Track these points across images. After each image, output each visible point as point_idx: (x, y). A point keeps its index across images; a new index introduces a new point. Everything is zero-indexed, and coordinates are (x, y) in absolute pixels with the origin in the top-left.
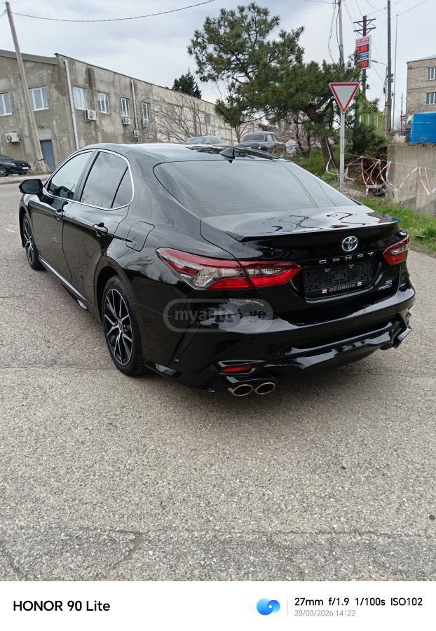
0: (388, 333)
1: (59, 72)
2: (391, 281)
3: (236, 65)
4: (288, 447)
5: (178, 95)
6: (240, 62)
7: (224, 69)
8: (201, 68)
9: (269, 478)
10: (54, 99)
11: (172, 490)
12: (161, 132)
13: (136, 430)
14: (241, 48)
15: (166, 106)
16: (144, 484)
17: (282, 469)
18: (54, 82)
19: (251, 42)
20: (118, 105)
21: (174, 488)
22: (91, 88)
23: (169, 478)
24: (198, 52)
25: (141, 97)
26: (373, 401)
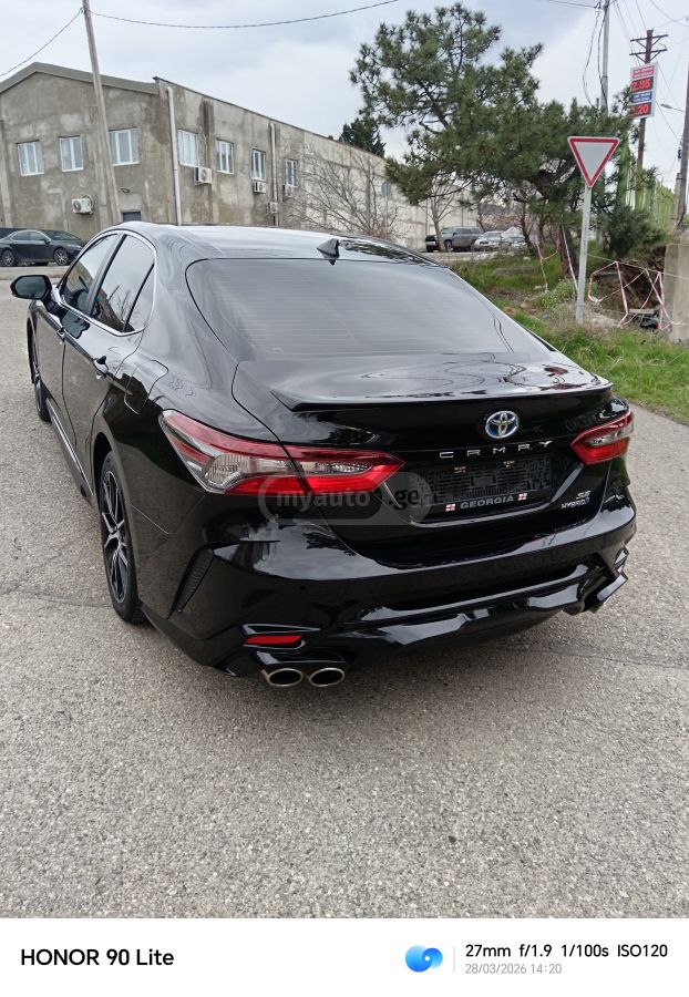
0: (576, 586)
1: (158, 106)
2: (588, 493)
3: (425, 103)
4: (362, 785)
5: (343, 149)
6: (431, 97)
7: (405, 109)
8: (370, 106)
9: (308, 846)
10: (149, 149)
11: (127, 856)
12: (311, 206)
13: (102, 729)
14: (435, 75)
15: (323, 165)
16: (80, 839)
17: (337, 831)
18: (150, 122)
19: (453, 66)
20: (247, 161)
21: (131, 851)
22: (207, 133)
23: (129, 830)
24: (367, 81)
25: (285, 150)
26: (542, 707)
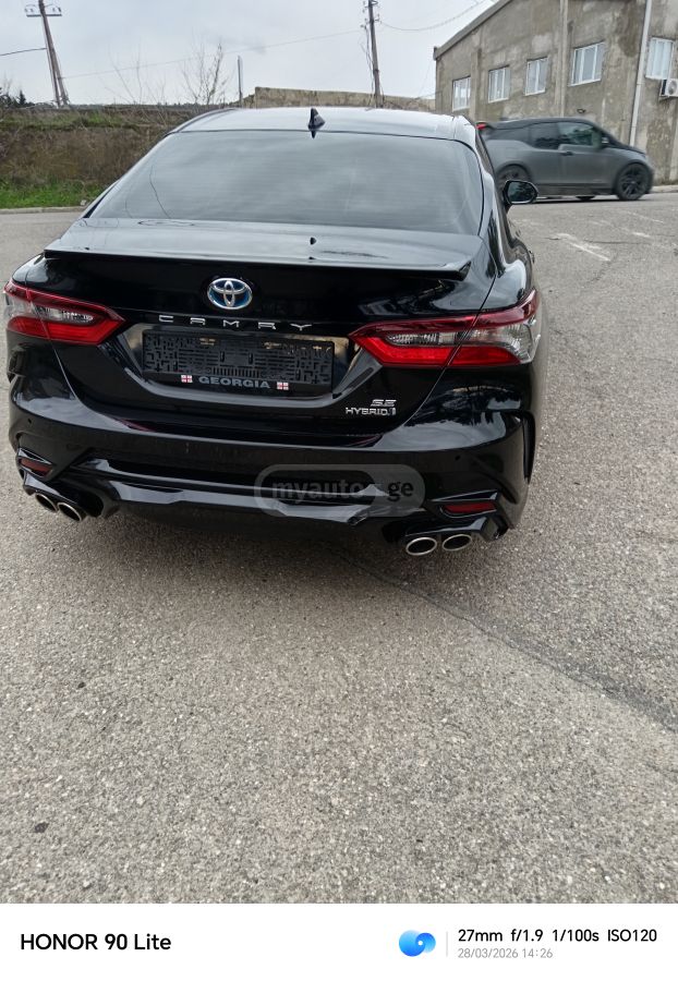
1: (632, 13)
10: (613, 63)
18: (620, 33)
